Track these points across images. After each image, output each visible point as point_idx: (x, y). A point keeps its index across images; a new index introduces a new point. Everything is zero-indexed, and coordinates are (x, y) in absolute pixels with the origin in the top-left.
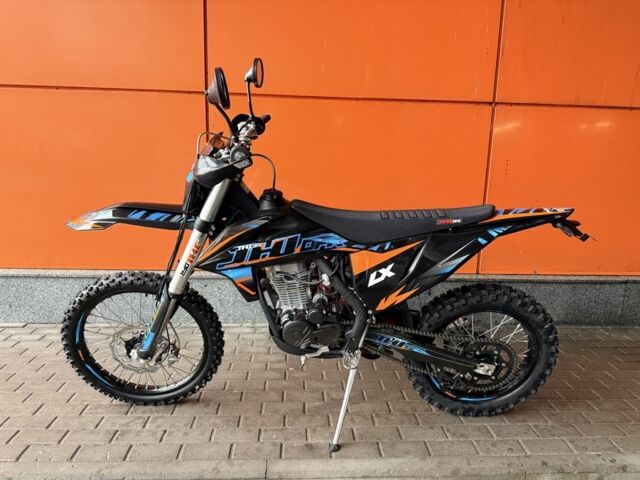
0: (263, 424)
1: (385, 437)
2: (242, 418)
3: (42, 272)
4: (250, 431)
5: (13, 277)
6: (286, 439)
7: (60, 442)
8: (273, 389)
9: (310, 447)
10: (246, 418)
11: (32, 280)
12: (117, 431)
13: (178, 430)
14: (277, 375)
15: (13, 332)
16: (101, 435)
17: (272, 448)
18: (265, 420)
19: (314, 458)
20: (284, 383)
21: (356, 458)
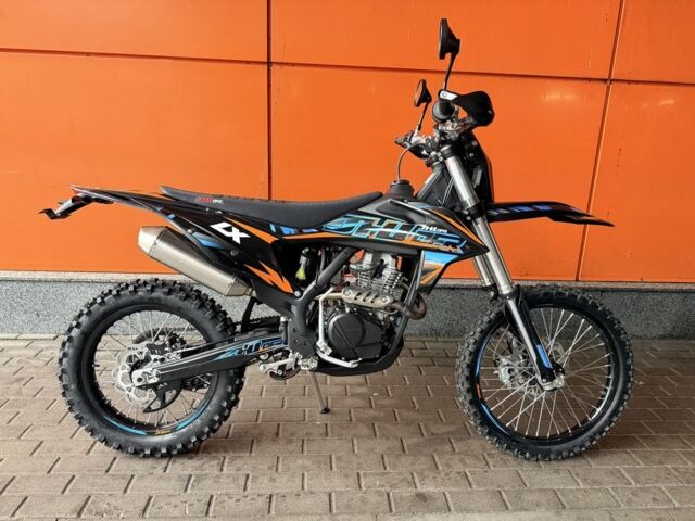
0: (360, 466)
1: (506, 485)
2: (333, 458)
3: (74, 276)
4: (347, 476)
5: (40, 281)
6: (393, 486)
7: (125, 491)
8: (360, 420)
9: (422, 497)
10: (338, 459)
11: (62, 285)
12: (191, 476)
13: (264, 475)
14: (361, 402)
15: (42, 345)
16: (173, 482)
17: (378, 498)
18: (361, 461)
19: (431, 513)
20: (371, 413)
21: (480, 511)
